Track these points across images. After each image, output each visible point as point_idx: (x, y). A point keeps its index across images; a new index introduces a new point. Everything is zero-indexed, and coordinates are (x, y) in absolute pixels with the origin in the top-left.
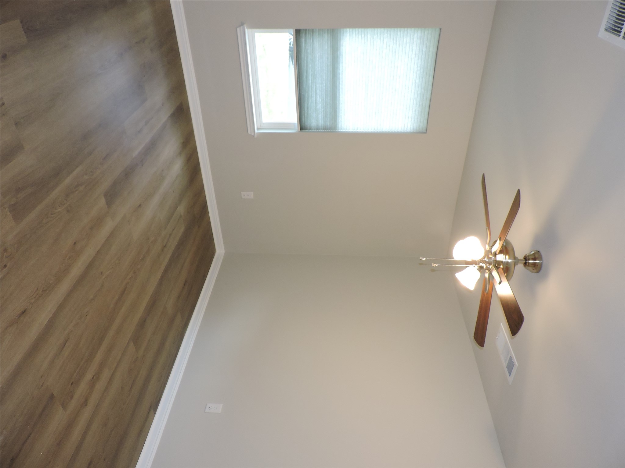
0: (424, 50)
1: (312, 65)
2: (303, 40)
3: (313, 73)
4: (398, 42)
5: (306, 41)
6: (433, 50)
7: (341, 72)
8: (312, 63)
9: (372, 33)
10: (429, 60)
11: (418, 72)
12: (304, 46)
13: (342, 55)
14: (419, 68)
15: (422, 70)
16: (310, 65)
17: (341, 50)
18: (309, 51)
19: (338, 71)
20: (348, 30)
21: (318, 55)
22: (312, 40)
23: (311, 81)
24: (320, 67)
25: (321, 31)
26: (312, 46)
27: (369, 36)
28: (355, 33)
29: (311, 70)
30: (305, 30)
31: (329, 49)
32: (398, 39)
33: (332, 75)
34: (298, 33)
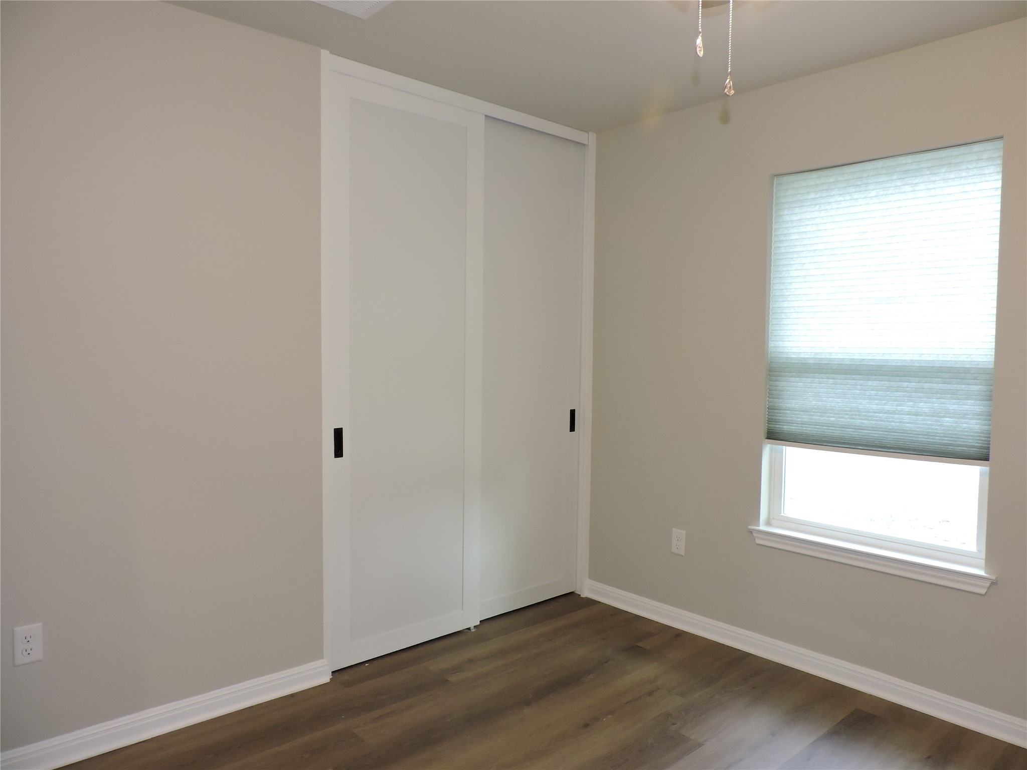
0: (813, 196)
1: (832, 415)
2: (786, 428)
3: (847, 414)
4: (796, 250)
5: (789, 422)
6: (813, 179)
7: (848, 357)
8: (828, 415)
9: (780, 300)
10: (831, 180)
11: (855, 196)
12: (796, 426)
13: (816, 354)
14: (847, 197)
15: (852, 190)
16: (832, 419)
17: (807, 356)
18: (806, 418)
19: (847, 363)
20: (771, 344)
21: (814, 402)
22: (788, 410)
23: (863, 420)
24: (836, 399)
25: (772, 393)
26: (797, 411)
27: (785, 304)
28: (779, 331)
29: (842, 418)
30: (770, 421)
31: (804, 379)
32: (791, 250)
33: (853, 376)
34: (773, 435)
